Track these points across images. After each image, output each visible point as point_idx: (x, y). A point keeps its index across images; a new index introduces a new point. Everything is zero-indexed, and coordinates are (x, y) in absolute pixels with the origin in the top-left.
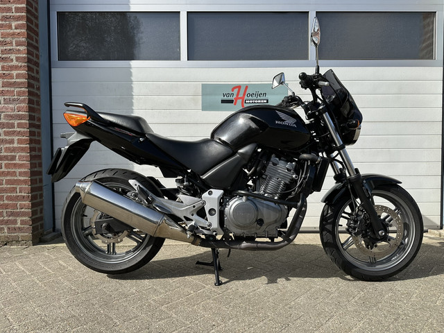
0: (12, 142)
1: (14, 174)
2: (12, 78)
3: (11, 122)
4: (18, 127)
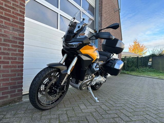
0: (15, 50)
1: (15, 67)
2: (18, 19)
3: (16, 40)
4: (19, 44)
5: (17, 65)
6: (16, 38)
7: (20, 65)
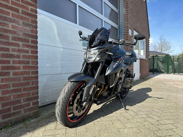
0: (27, 52)
1: (28, 73)
6: (28, 35)
7: (34, 70)
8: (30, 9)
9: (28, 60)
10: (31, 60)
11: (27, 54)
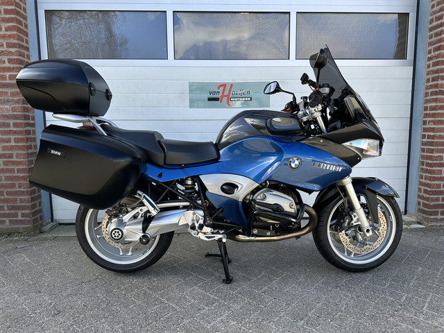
0: (9, 141)
1: (12, 171)
2: (6, 79)
3: (6, 122)
4: (14, 126)
5: (16, 168)
6: (7, 117)
7: (21, 167)
8: (8, 76)
9: (10, 152)
10: (15, 153)
11: (8, 144)
